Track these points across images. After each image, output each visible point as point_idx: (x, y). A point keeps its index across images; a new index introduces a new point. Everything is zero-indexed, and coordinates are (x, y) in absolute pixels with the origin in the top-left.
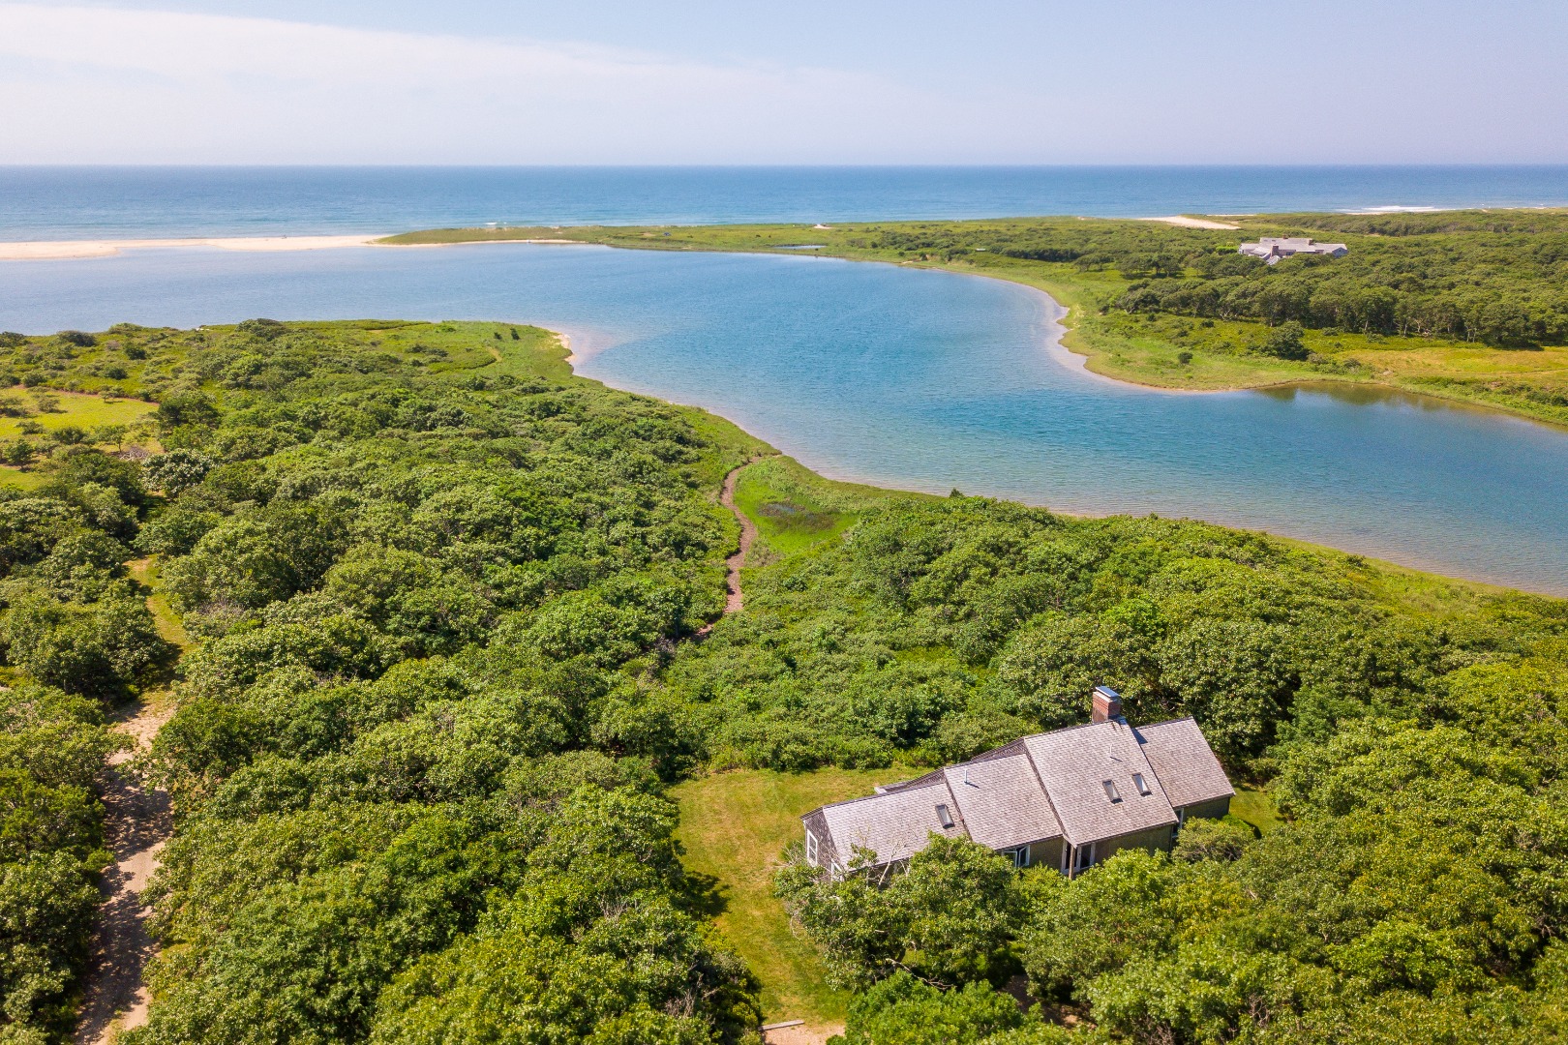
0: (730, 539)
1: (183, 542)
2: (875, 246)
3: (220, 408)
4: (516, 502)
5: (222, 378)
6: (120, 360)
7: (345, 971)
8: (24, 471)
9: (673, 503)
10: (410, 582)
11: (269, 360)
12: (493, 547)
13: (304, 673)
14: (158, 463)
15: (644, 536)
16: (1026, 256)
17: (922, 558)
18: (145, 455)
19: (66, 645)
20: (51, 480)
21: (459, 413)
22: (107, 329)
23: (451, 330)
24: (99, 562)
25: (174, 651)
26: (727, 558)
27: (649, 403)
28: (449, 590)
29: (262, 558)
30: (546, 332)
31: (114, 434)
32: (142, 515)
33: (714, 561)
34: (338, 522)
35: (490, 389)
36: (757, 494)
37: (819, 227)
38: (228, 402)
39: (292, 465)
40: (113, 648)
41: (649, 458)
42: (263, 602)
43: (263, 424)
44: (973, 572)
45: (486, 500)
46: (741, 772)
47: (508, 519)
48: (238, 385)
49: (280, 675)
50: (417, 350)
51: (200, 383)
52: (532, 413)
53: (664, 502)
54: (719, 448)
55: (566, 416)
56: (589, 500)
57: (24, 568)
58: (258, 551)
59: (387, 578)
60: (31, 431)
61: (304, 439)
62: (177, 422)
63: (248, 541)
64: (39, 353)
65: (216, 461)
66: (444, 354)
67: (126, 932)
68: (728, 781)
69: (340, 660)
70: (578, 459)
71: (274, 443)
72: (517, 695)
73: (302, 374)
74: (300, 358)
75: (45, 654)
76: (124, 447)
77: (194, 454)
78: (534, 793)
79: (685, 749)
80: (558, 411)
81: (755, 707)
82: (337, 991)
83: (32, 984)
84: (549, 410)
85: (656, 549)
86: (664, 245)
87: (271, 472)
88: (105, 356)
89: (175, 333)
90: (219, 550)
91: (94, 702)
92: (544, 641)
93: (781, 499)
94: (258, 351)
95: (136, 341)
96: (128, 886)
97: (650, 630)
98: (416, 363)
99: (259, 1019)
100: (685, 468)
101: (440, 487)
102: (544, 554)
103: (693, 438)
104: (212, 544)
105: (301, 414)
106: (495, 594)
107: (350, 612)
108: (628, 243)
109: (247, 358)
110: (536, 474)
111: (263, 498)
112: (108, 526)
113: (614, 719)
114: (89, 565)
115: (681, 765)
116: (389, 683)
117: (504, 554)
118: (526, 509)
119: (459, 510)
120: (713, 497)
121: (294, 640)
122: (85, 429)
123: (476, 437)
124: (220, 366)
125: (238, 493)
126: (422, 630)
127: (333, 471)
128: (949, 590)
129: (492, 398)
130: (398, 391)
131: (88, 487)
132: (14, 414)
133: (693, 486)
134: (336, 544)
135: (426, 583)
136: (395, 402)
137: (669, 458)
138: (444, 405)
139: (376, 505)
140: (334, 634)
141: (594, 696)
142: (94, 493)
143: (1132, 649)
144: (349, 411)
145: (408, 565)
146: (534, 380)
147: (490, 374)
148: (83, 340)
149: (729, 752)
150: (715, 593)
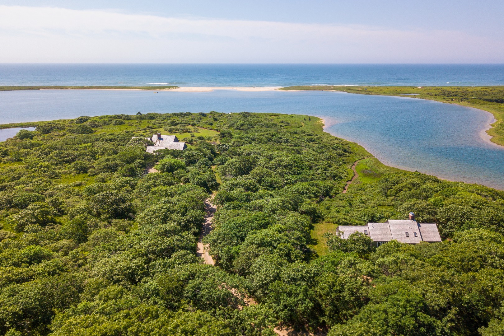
0: (349, 177)
1: (223, 163)
2: (436, 95)
3: (233, 134)
4: (295, 161)
5: (234, 127)
6: (212, 121)
7: (243, 230)
8: (192, 145)
9: (337, 167)
10: (267, 175)
11: (245, 123)
12: (287, 171)
13: (243, 190)
14: (219, 146)
15: (326, 173)
16: (491, 101)
17: (392, 185)
18: (216, 144)
19: (200, 179)
20: (198, 147)
21: (288, 140)
22: (209, 112)
23: (293, 117)
24: (206, 165)
25: (219, 184)
26: (347, 181)
27: (340, 140)
28: (275, 178)
29: (238, 167)
30: (319, 119)
31: (210, 138)
32: (215, 157)
33: (343, 182)
34: (254, 161)
35: (298, 134)
36: (362, 167)
37: (420, 87)
38: (235, 133)
39: (246, 148)
40: (208, 181)
41: (333, 155)
42: (237, 176)
43: (242, 139)
44: (404, 189)
45: (287, 160)
46: (330, 224)
47: (292, 165)
48: (237, 129)
49: (238, 189)
50: (282, 122)
51: (229, 128)
52: (307, 141)
53: (335, 166)
54: (356, 154)
55: (316, 142)
56: (313, 163)
57: (192, 165)
58: (237, 165)
59: (263, 174)
60: (193, 136)
61: (250, 143)
62: (223, 137)
63: (236, 163)
64: (194, 118)
65: (231, 146)
66: (289, 124)
67: (207, 228)
68: (327, 225)
69: (250, 189)
70: (314, 153)
71: (244, 143)
72: (283, 198)
73: (252, 127)
74: (252, 123)
75: (196, 180)
76: (212, 142)
77: (226, 144)
78: (282, 214)
79: (319, 217)
80: (314, 141)
81: (338, 212)
82: (241, 233)
83: (193, 230)
84: (312, 141)
85: (328, 177)
86: (364, 92)
87: (242, 150)
88: (208, 119)
89: (225, 114)
90: (230, 164)
91: (205, 189)
92: (293, 191)
93: (369, 169)
94: (243, 120)
95: (215, 116)
96: (208, 222)
97: (319, 193)
98: (281, 126)
99: (228, 234)
100: (344, 158)
101: (278, 156)
102: (298, 174)
103: (349, 151)
104: (229, 163)
105: (250, 137)
106: (286, 181)
107: (254, 180)
108: (353, 91)
109: (241, 122)
110: (302, 156)
111: (239, 155)
112: (209, 158)
113: (304, 207)
114: (204, 165)
115: (317, 220)
116: (258, 193)
117: (290, 173)
118: (296, 163)
119: (281, 162)
120: (349, 166)
121: (242, 183)
122: (204, 137)
123: (291, 146)
124: (234, 124)
125: (235, 154)
126: (268, 186)
127: (255, 151)
128: (396, 193)
129: (298, 136)
130: (274, 133)
131: (205, 149)
132: (189, 132)
133: (345, 163)
134: (253, 166)
135: (271, 177)
136: (273, 136)
137: (340, 155)
138: (285, 138)
139: (264, 159)
140: (250, 184)
141: (300, 202)
142: (206, 151)
143: (430, 208)
144: (261, 137)
145: (267, 172)
146: (311, 132)
147: (299, 130)
148: (204, 115)
149: (329, 219)
150: (340, 189)
